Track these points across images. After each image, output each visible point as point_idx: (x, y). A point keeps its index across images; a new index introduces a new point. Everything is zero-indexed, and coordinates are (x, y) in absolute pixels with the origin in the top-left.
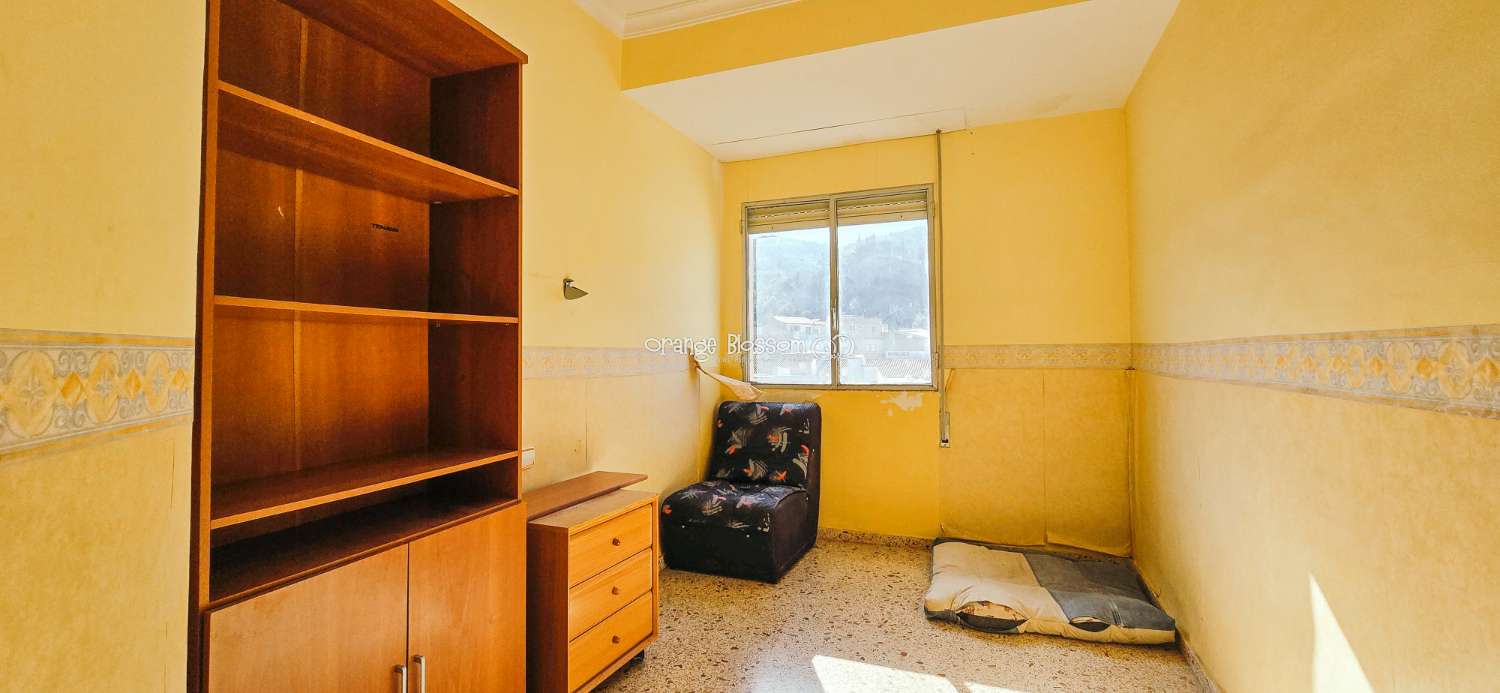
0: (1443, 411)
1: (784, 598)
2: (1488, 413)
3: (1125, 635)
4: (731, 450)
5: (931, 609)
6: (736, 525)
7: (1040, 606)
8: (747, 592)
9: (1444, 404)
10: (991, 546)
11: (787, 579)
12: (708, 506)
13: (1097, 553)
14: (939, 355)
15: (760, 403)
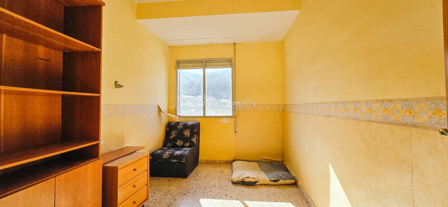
0: (359, 121)
1: (190, 182)
2: (369, 121)
3: (283, 182)
4: (171, 137)
5: (233, 181)
6: (174, 161)
7: (262, 177)
8: (177, 182)
9: (360, 119)
10: (248, 161)
11: (190, 176)
12: (164, 155)
13: (275, 160)
14: (234, 108)
15: (181, 122)
